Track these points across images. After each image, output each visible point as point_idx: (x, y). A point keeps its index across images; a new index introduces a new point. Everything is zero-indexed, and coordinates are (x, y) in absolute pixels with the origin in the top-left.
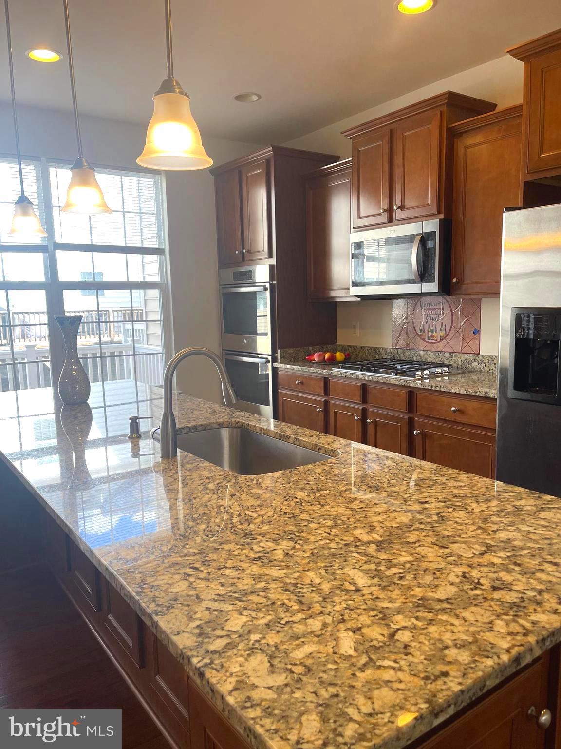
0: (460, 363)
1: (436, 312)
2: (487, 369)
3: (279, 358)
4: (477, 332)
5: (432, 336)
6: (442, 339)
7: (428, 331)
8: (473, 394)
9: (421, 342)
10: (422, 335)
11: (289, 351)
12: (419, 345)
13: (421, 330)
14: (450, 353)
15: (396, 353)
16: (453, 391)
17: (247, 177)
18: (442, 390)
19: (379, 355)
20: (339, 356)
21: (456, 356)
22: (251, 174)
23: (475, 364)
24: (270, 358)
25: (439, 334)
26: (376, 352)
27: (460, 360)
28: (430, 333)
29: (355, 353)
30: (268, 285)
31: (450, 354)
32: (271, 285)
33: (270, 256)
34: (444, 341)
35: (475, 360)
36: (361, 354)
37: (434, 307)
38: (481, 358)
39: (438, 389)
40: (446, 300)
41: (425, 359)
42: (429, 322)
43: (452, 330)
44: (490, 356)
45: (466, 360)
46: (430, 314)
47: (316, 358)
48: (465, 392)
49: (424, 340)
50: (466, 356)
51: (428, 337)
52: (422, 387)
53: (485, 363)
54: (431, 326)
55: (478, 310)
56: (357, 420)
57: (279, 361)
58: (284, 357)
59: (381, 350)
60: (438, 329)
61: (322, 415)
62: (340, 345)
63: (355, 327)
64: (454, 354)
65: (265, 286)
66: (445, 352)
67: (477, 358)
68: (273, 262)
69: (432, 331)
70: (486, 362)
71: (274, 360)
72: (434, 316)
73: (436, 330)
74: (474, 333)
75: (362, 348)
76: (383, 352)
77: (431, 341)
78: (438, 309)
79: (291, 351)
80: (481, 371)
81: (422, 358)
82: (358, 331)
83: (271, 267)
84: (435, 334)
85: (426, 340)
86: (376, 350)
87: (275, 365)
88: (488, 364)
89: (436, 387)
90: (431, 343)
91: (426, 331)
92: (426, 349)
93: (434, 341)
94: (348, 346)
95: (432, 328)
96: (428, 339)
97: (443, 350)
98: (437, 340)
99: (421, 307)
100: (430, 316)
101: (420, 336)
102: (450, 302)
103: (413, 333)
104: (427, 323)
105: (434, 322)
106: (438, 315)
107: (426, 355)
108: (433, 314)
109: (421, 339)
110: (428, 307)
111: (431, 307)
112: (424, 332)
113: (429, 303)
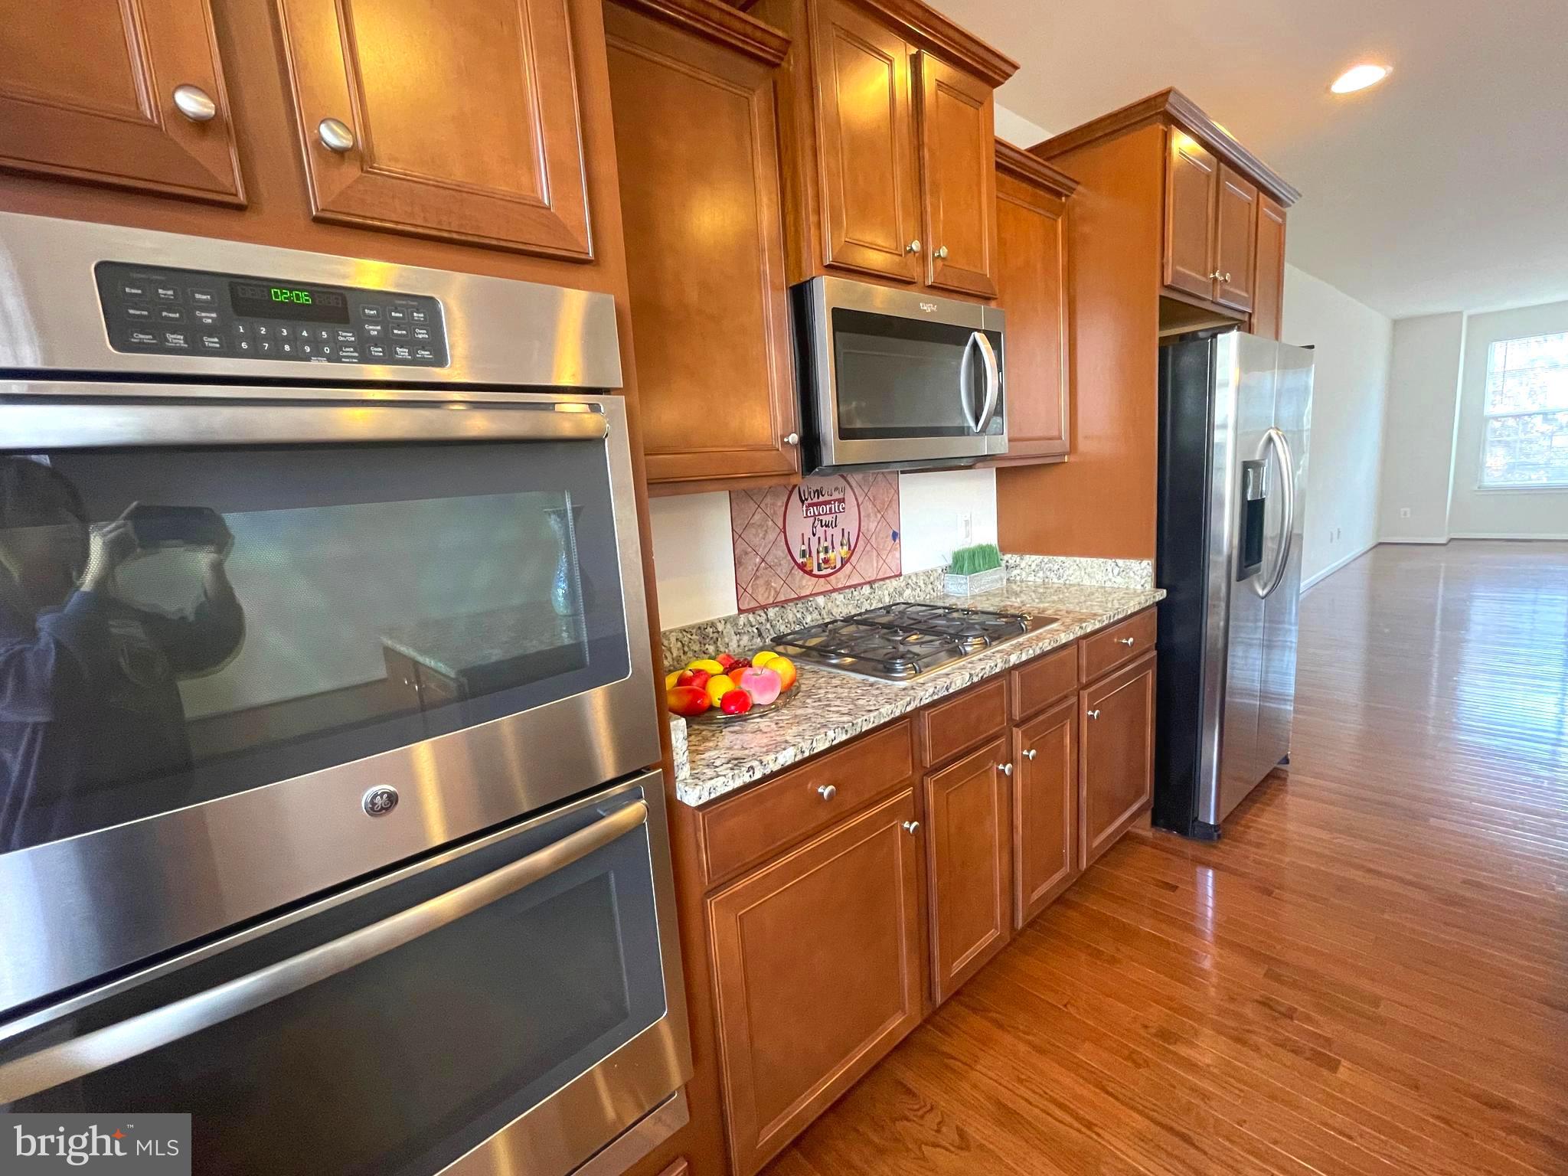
1: (831, 509)
4: (896, 536)
5: (826, 561)
6: (844, 562)
7: (818, 552)
9: (807, 579)
10: (805, 564)
12: (801, 587)
13: (804, 551)
15: (763, 619)
21: (880, 588)
25: (838, 554)
26: (705, 636)
28: (822, 556)
34: (848, 568)
37: (826, 498)
40: (847, 482)
41: (830, 613)
42: (820, 531)
43: (861, 542)
44: (924, 572)
45: (894, 590)
46: (819, 514)
49: (810, 573)
50: (893, 583)
51: (819, 564)
54: (822, 541)
55: (896, 495)
59: (718, 628)
60: (837, 544)
69: (826, 550)
70: (921, 583)
72: (829, 518)
73: (833, 548)
74: (889, 539)
77: (824, 572)
78: (835, 501)
81: (824, 612)
84: (831, 555)
85: (816, 572)
90: (824, 576)
91: (814, 554)
92: (821, 589)
93: (830, 571)
95: (825, 544)
96: (819, 569)
97: (853, 583)
98: (835, 567)
99: (803, 502)
100: (821, 518)
101: (802, 567)
102: (854, 484)
103: (786, 564)
104: (814, 535)
105: (830, 531)
106: (834, 516)
107: (830, 604)
108: (826, 514)
109: (805, 572)
110: (815, 500)
111: (821, 499)
112: (810, 555)
113: (817, 490)
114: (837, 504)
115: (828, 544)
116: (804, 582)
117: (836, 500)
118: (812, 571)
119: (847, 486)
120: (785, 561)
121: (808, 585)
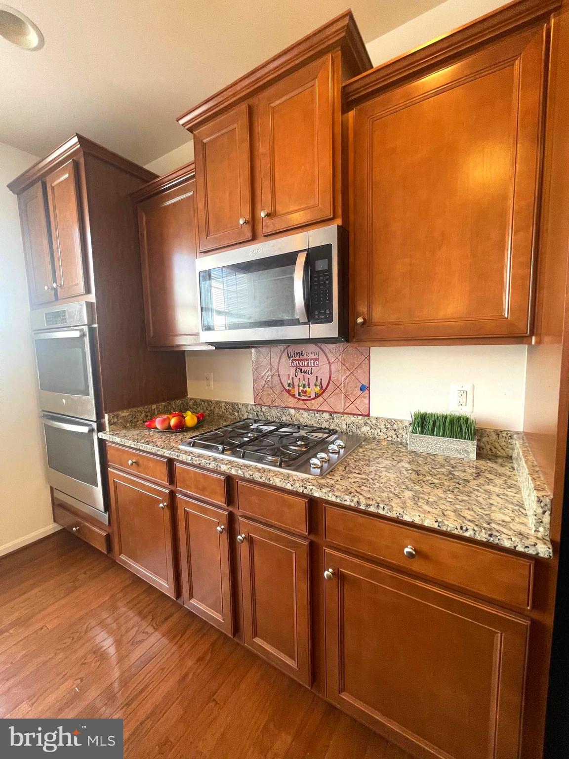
0: (344, 427)
1: (308, 364)
2: (383, 436)
3: (107, 424)
4: (365, 388)
5: (304, 392)
6: (317, 396)
7: (299, 386)
8: (456, 532)
9: (291, 399)
10: (291, 391)
11: (123, 415)
12: (287, 402)
13: (289, 384)
14: (331, 413)
16: (407, 518)
17: (53, 188)
18: (381, 512)
19: (238, 412)
20: (190, 419)
21: (338, 418)
22: (56, 182)
23: (365, 429)
24: (95, 425)
25: (313, 390)
26: (234, 408)
27: (344, 423)
28: (301, 388)
29: (209, 409)
30: (86, 329)
31: (331, 415)
32: (91, 330)
33: (88, 291)
34: (320, 399)
35: (366, 424)
36: (217, 410)
37: (305, 357)
38: (374, 422)
39: (372, 509)
40: (321, 349)
41: (297, 419)
42: (300, 375)
43: (331, 385)
44: (387, 420)
45: (353, 423)
46: (300, 366)
47: (158, 423)
48: (436, 525)
49: (293, 396)
50: (352, 418)
51: (299, 393)
52: (338, 501)
53: (380, 428)
54: (301, 380)
55: (367, 361)
56: (221, 532)
57: (108, 429)
58: (114, 423)
59: (240, 407)
60: (312, 384)
61: (167, 514)
62: (191, 399)
63: (207, 378)
64: (335, 415)
65: (81, 330)
66: (323, 411)
67: (369, 422)
68: (92, 298)
69: (304, 386)
70: (382, 427)
71: (101, 428)
72: (307, 369)
73: (309, 385)
74: (361, 390)
75: (218, 403)
76: (244, 409)
77: (302, 398)
78: (311, 360)
79: (125, 413)
80: (374, 439)
81: (293, 418)
82: (212, 383)
83: (89, 305)
84: (307, 389)
85: (297, 396)
86: (234, 407)
87: (102, 435)
88: (385, 429)
89: (368, 505)
90: (303, 400)
91: (296, 386)
92: (296, 406)
93: (307, 398)
94: (201, 400)
95: (304, 383)
96: (299, 395)
97: (319, 409)
98: (310, 397)
99: (289, 358)
100: (301, 368)
101: (288, 391)
102: (327, 351)
103: (279, 387)
104: (296, 376)
105: (307, 376)
106: (310, 368)
107: (298, 415)
108: (304, 366)
109: (290, 394)
110: (298, 358)
111: (301, 357)
112: (293, 387)
113: (299, 353)
114: (312, 361)
115: (306, 382)
116: (289, 400)
117: (313, 359)
118: (295, 395)
119: (321, 351)
120: (278, 386)
121: (291, 402)
